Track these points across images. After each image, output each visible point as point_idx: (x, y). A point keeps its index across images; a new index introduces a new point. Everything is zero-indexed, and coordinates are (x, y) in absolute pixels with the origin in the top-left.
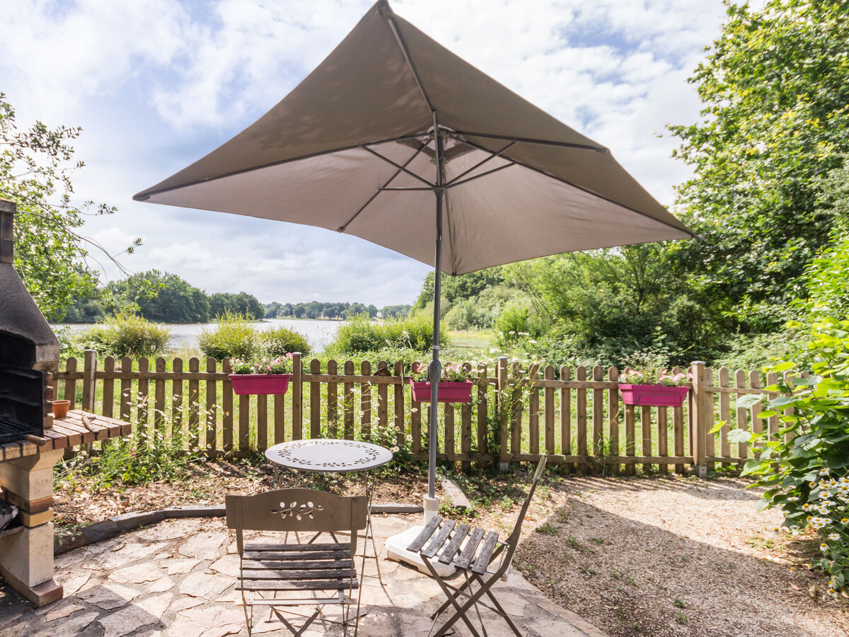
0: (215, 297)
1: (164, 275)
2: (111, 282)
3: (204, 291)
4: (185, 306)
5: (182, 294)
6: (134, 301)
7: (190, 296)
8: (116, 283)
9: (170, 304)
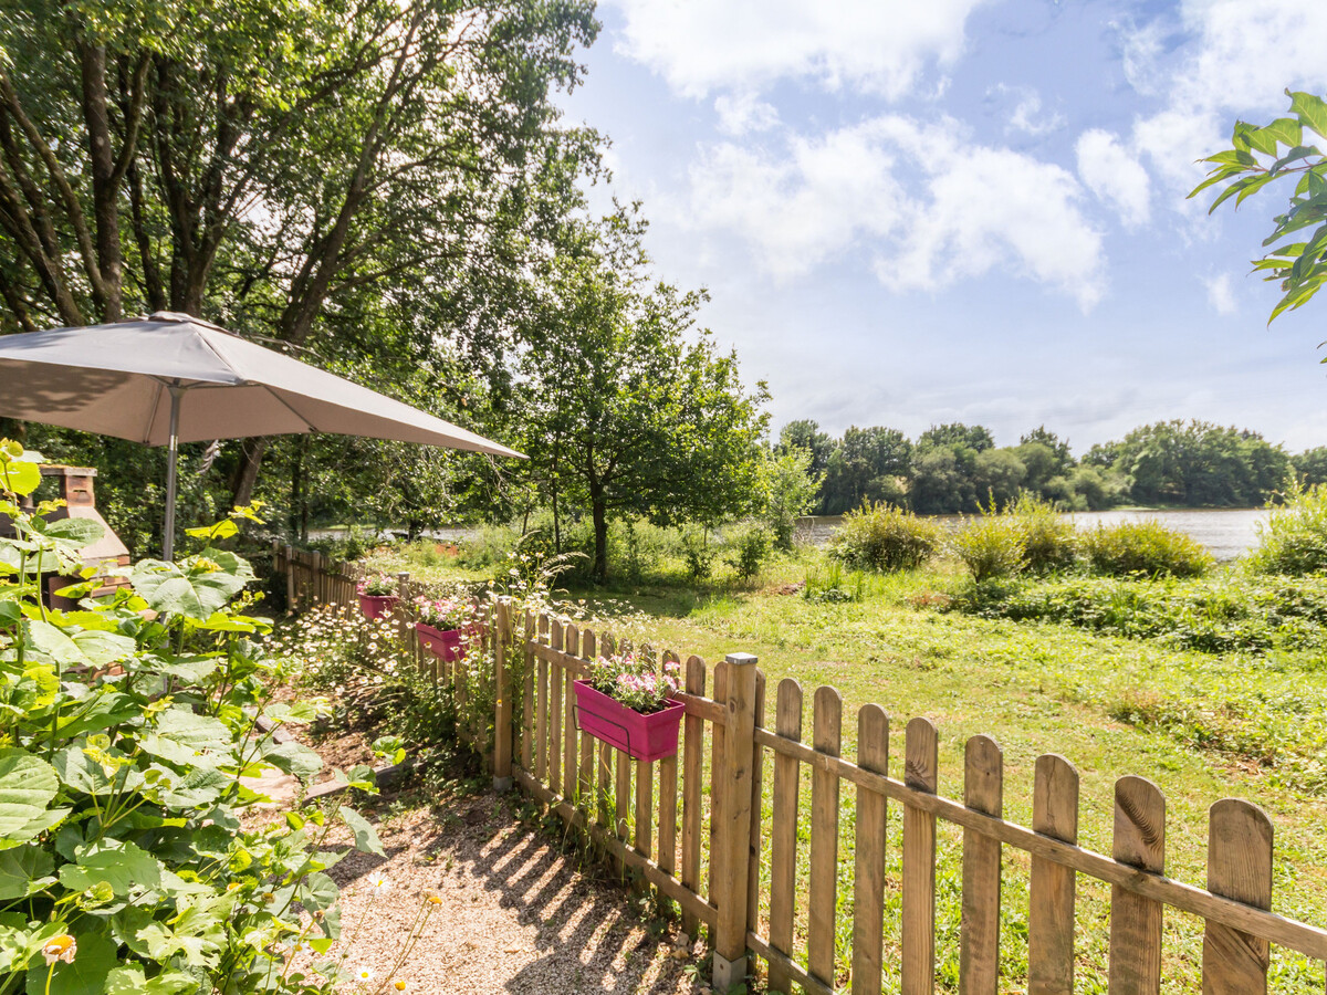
0: (1313, 456)
1: (1191, 424)
2: (1095, 446)
3: (1280, 446)
4: (1233, 476)
5: (1225, 455)
6: (1128, 473)
7: (1246, 457)
8: (1103, 447)
9: (1199, 475)
